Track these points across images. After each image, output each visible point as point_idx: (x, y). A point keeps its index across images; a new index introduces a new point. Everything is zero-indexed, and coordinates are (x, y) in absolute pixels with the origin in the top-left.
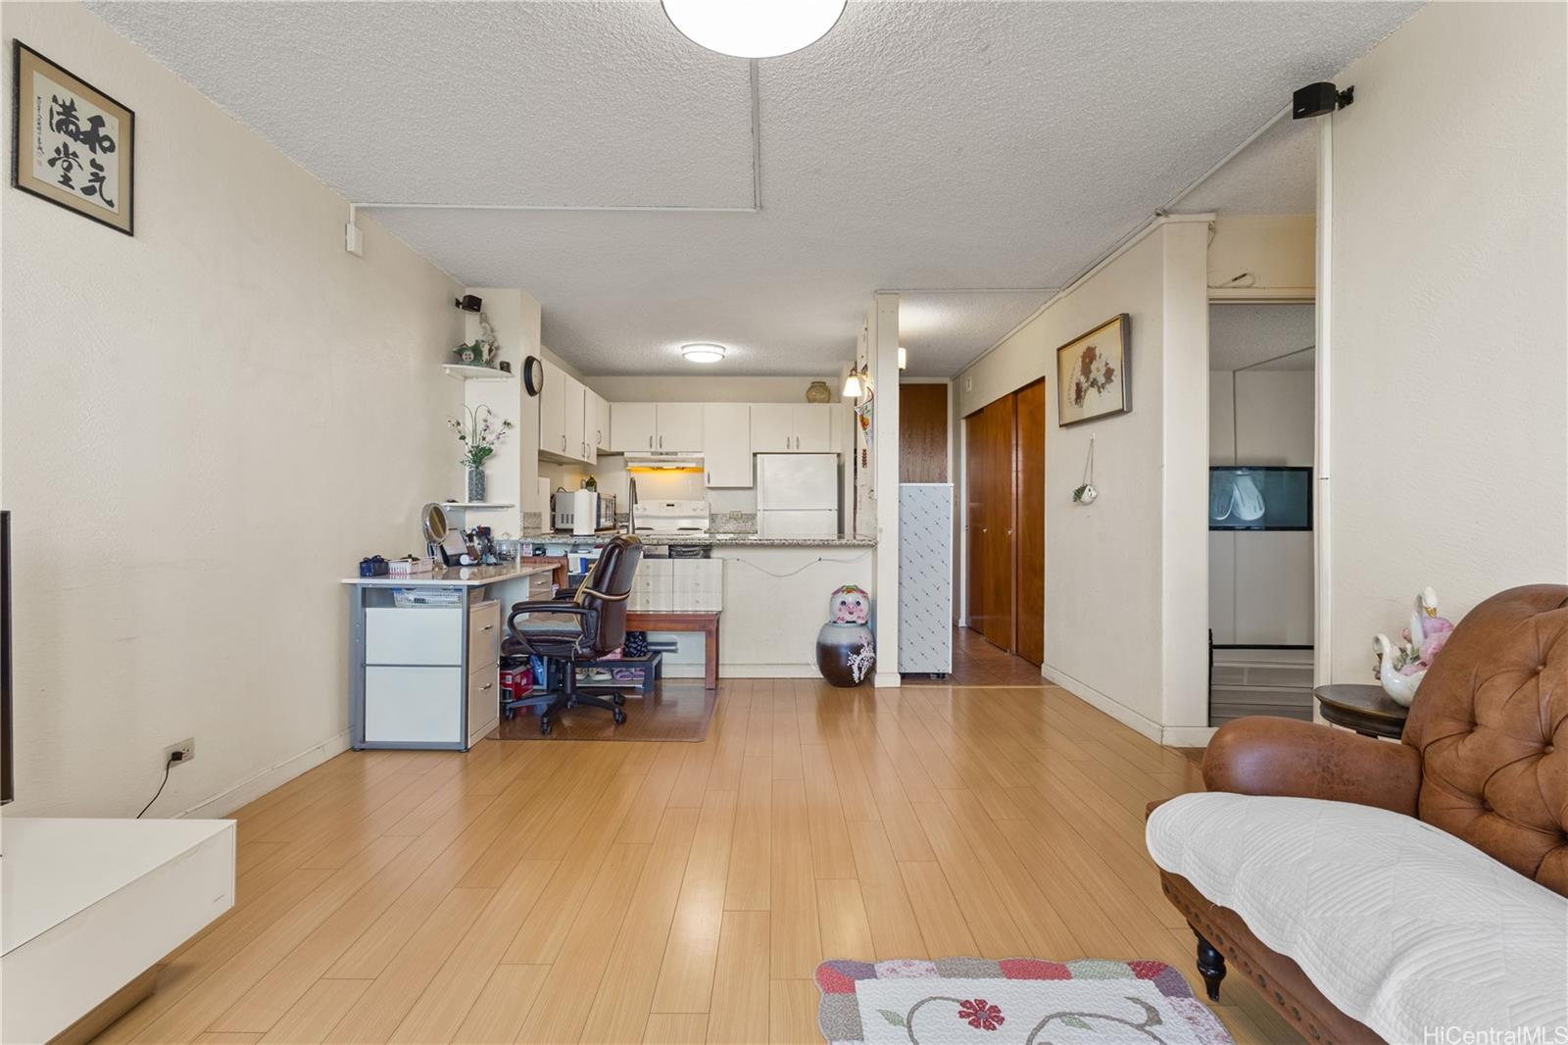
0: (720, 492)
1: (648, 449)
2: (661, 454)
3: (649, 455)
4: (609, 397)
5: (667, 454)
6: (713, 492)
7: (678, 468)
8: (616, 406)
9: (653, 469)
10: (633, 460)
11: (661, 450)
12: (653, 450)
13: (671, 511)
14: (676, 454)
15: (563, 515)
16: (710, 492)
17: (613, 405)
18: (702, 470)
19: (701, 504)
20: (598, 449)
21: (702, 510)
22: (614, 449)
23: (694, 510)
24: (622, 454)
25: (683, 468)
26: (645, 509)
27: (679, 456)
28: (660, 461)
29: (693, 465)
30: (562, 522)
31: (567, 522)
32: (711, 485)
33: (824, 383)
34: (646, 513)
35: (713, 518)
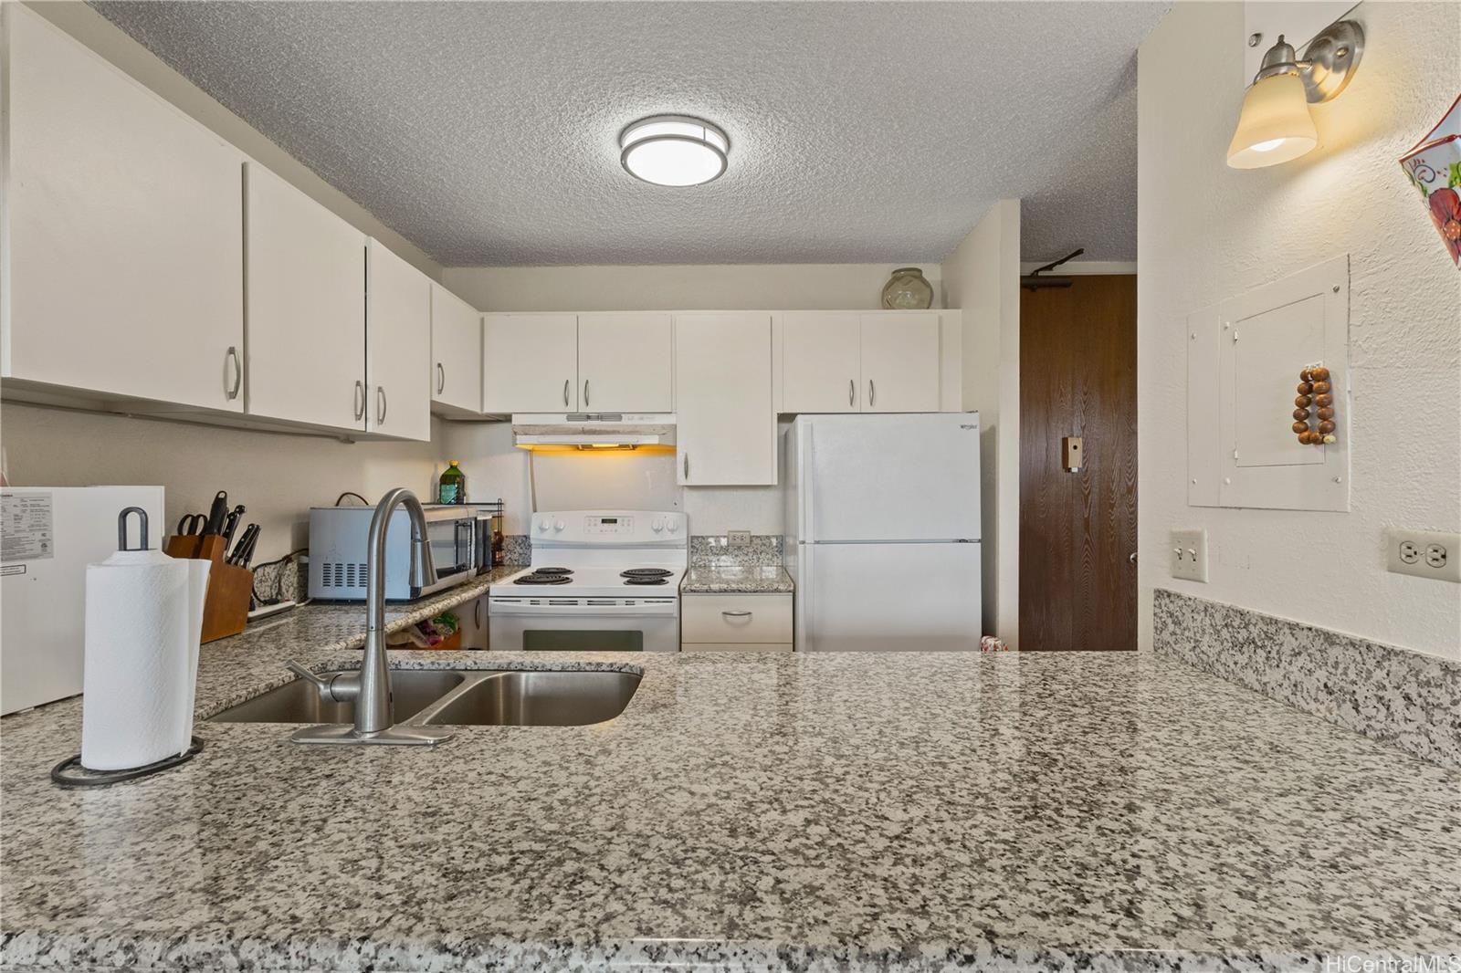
0: (710, 493)
1: (562, 408)
2: (589, 417)
3: (561, 420)
4: (482, 303)
5: (600, 417)
6: (695, 494)
7: (623, 447)
8: (492, 318)
9: (577, 448)
10: (528, 430)
11: (588, 410)
12: (572, 408)
13: (609, 534)
14: (618, 416)
15: (327, 566)
16: (687, 493)
17: (490, 317)
18: (672, 450)
19: (671, 518)
20: (433, 402)
21: (672, 531)
22: (492, 408)
23: (657, 531)
24: (506, 418)
25: (634, 447)
26: (558, 530)
27: (626, 421)
28: (584, 432)
29: (654, 440)
30: (326, 583)
31: (339, 584)
32: (693, 481)
33: (920, 271)
34: (561, 537)
35: (696, 544)
